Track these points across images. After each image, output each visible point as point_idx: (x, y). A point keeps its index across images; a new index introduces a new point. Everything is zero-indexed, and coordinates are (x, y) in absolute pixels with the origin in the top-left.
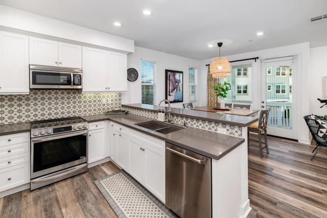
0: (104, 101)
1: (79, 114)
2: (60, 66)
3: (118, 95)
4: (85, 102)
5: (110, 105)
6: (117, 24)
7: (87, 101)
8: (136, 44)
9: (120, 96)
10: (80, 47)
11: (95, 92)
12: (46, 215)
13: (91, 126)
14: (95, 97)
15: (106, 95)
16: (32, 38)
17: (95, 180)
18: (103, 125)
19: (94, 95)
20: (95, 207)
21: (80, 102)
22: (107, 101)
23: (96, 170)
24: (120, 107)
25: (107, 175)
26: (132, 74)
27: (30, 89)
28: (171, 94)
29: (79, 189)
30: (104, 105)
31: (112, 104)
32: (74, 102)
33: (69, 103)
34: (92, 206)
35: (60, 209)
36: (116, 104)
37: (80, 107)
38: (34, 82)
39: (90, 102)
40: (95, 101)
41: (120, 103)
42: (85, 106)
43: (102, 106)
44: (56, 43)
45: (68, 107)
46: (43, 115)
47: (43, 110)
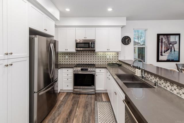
0: (108, 57)
1: (95, 63)
2: (86, 39)
3: (116, 54)
4: (98, 57)
5: (111, 60)
6: (110, 10)
7: (99, 56)
8: (128, 19)
9: (118, 54)
10: (94, 28)
11: (103, 52)
12: (72, 107)
13: (98, 70)
14: (103, 55)
15: (109, 53)
16: (77, 28)
17: (96, 101)
18: (103, 70)
19: (102, 53)
20: (88, 116)
21: (96, 57)
22: (110, 57)
23: (99, 95)
24: (117, 61)
25: (102, 101)
26: (126, 40)
27: (76, 50)
28: (163, 54)
29: (88, 102)
30: (108, 59)
31: (113, 59)
32: (93, 57)
33: (91, 57)
34: (88, 115)
35: (77, 108)
36: (115, 59)
37: (96, 59)
38: (77, 47)
39: (101, 57)
40: (103, 57)
41: (117, 59)
42: (98, 59)
43: (107, 60)
44: (84, 28)
45: (91, 59)
46: (79, 62)
47: (81, 59)
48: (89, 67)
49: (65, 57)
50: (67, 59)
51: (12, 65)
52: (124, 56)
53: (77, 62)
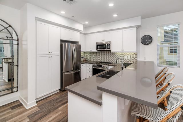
0: (126, 57)
2: (104, 41)
3: (134, 54)
5: (129, 60)
7: (117, 56)
9: (136, 55)
14: (121, 54)
15: (127, 54)
21: (114, 56)
22: (128, 57)
26: (146, 40)
30: (126, 59)
31: (131, 59)
36: (133, 60)
38: (97, 48)
39: (119, 57)
40: (121, 57)
43: (124, 60)
45: (110, 58)
46: (101, 60)
47: (103, 58)
48: (103, 64)
49: (92, 56)
50: (93, 57)
51: (51, 57)
52: (144, 57)
53: (100, 60)
